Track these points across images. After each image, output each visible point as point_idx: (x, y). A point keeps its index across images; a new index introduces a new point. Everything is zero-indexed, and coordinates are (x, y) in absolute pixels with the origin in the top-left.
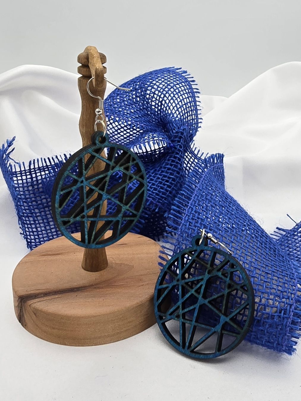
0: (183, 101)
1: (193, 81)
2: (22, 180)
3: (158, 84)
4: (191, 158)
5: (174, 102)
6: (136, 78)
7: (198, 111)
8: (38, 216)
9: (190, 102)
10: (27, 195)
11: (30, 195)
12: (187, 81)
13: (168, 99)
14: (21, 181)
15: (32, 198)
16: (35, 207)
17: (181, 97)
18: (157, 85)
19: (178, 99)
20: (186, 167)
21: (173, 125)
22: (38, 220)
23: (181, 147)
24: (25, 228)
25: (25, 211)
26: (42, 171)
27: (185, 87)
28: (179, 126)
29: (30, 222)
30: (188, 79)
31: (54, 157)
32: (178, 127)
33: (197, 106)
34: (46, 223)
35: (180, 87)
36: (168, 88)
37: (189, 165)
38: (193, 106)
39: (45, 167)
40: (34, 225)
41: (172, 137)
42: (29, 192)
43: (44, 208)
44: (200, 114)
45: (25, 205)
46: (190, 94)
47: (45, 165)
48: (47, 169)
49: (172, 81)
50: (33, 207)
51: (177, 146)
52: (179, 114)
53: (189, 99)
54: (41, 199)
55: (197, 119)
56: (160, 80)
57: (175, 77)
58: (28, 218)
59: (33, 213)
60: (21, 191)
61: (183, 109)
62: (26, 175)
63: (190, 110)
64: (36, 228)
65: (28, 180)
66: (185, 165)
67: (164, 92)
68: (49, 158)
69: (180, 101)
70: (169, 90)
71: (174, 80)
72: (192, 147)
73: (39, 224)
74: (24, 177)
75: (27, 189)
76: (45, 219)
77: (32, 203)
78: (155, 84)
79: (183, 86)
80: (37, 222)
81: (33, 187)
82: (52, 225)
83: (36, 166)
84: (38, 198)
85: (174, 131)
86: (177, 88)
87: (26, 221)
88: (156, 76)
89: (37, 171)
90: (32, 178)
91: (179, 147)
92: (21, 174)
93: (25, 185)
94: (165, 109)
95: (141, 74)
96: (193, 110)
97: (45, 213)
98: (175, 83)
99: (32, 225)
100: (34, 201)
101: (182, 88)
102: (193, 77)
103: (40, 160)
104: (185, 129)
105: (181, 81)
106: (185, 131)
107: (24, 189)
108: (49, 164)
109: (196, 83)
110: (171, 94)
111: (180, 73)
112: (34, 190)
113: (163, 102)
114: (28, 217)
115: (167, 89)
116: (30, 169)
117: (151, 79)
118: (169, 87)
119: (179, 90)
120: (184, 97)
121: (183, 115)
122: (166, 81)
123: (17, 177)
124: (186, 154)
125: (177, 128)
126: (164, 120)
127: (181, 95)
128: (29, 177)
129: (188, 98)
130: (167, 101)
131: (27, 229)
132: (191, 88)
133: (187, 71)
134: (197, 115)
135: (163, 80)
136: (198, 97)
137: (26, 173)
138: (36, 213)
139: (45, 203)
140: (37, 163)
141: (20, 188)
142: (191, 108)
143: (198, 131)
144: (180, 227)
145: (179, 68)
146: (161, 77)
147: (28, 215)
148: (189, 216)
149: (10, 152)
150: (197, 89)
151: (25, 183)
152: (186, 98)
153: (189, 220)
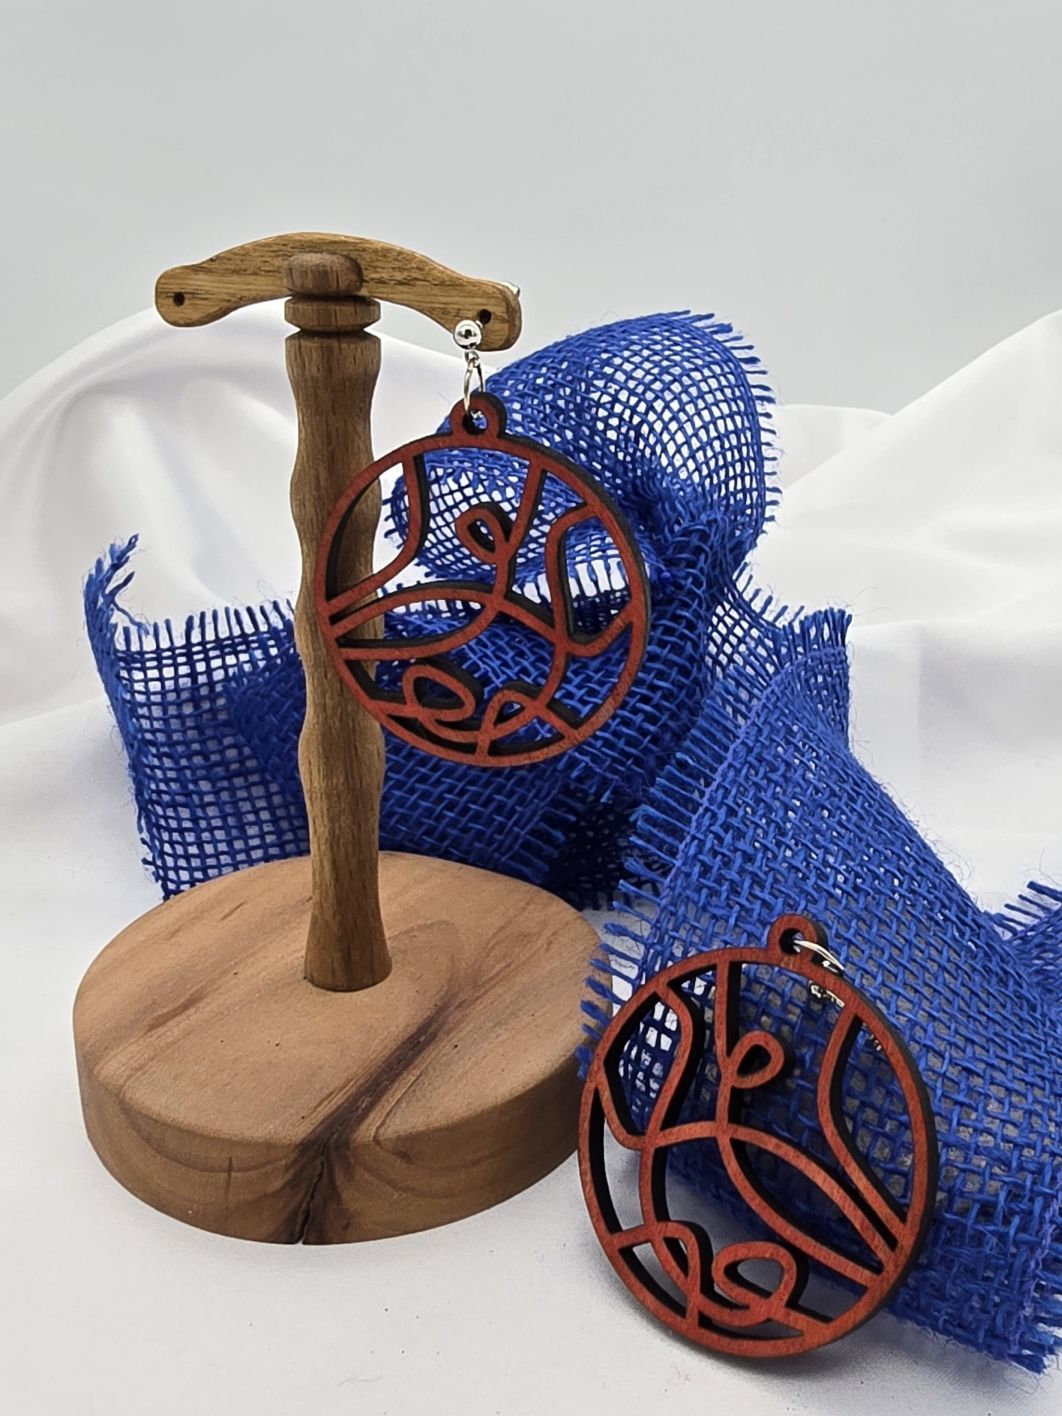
0: (711, 427)
1: (753, 360)
2: (161, 679)
3: (628, 367)
4: (737, 623)
5: (681, 428)
6: (556, 345)
7: (766, 463)
8: (210, 804)
9: (736, 432)
10: (176, 731)
11: (184, 732)
12: (730, 360)
13: (660, 417)
14: (158, 684)
15: (192, 742)
16: (200, 773)
17: (706, 414)
18: (625, 372)
19: (696, 419)
20: (718, 654)
21: (673, 508)
22: (208, 819)
23: (697, 583)
24: (162, 842)
25: (167, 784)
26: (229, 653)
27: (722, 378)
28: (694, 511)
29: (179, 824)
30: (735, 353)
31: (269, 608)
32: (692, 515)
33: (764, 447)
34: (234, 827)
35: (705, 379)
36: (662, 381)
37: (727, 649)
38: (747, 444)
39: (237, 641)
40: (192, 834)
41: (667, 549)
42: (183, 723)
43: (229, 778)
44: (774, 473)
45: (167, 765)
46: (737, 405)
47: (237, 631)
48: (243, 647)
49: (677, 358)
50: (193, 774)
51: (686, 578)
52: (698, 469)
53: (733, 421)
54: (221, 748)
55: (762, 489)
56: (635, 354)
57: (688, 345)
58: (175, 811)
59: (194, 792)
60: (157, 719)
61: (710, 453)
62: (176, 666)
63: (737, 457)
64: (200, 845)
65: (182, 681)
66: (713, 649)
68: (249, 611)
69: (702, 427)
70: (667, 387)
71: (686, 354)
72: (740, 585)
73: (211, 829)
74: (168, 672)
75: (175, 712)
76: (230, 815)
77: (189, 758)
78: (618, 368)
79: (714, 376)
80: (203, 824)
81: (197, 707)
82: (252, 837)
83: (210, 636)
84: (212, 745)
85: (677, 528)
87: (166, 818)
88: (625, 340)
89: (212, 654)
90: (193, 675)
91: (692, 583)
92: (159, 659)
93: (172, 697)
94: (648, 452)
95: (573, 334)
96: (748, 458)
97: (233, 795)
98: (687, 365)
99: (186, 834)
100: (197, 753)
101: (709, 381)
102: (750, 348)
103: (222, 616)
104: (715, 520)
105: (707, 359)
106: (714, 530)
107: (165, 711)
108: (253, 630)
109: (762, 369)
110: (672, 400)
111: (707, 331)
112: (200, 715)
113: (645, 429)
114: (174, 805)
115: (657, 386)
116: (189, 645)
117: (606, 351)
118: (667, 378)
119: (699, 389)
120: (717, 413)
121: (709, 475)
122: (657, 358)
123: (144, 669)
124: (719, 611)
125: (688, 517)
126: (645, 491)
127: (706, 408)
128: (184, 670)
129: (731, 416)
130: (658, 426)
131: (167, 848)
132: (743, 383)
133: (733, 325)
134: (760, 475)
135: (646, 353)
136: (768, 415)
137: (174, 657)
138: (201, 794)
139: (235, 762)
140: (212, 626)
141: (153, 708)
142: (740, 451)
143: (763, 532)
144: (669, 879)
145: (704, 313)
146: (642, 344)
147: (173, 800)
148: (702, 843)
149: (119, 587)
150: (766, 388)
151: (172, 691)
152: (723, 417)
153: (701, 857)
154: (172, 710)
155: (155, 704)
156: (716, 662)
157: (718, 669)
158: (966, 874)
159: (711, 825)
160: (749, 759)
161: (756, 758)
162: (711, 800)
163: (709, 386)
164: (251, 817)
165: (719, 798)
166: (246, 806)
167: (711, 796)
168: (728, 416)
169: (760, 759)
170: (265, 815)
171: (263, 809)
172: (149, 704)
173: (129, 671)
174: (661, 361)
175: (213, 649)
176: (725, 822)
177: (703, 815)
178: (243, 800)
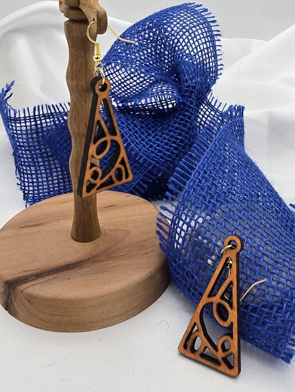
0: (198, 48)
1: (214, 21)
2: (26, 126)
3: (172, 26)
5: (188, 49)
6: (150, 16)
7: (218, 56)
8: (41, 166)
9: (207, 48)
10: (30, 142)
11: (33, 143)
12: (206, 22)
13: (181, 45)
14: (25, 128)
15: (36, 146)
16: (38, 156)
17: (197, 43)
18: (171, 28)
19: (193, 45)
20: (201, 121)
22: (40, 170)
23: (191, 103)
25: (27, 159)
26: (47, 118)
27: (203, 29)
30: (208, 19)
31: (59, 106)
33: (217, 51)
34: (49, 173)
35: (197, 30)
36: (183, 32)
38: (211, 52)
39: (50, 114)
41: (182, 92)
42: (33, 140)
43: (48, 157)
44: (221, 59)
45: (27, 153)
46: (208, 39)
47: (49, 112)
48: (52, 117)
49: (188, 23)
50: (36, 156)
51: (188, 102)
53: (206, 45)
54: (45, 148)
55: (216, 66)
56: (175, 21)
57: (192, 17)
58: (30, 168)
59: (36, 162)
60: (24, 139)
61: (197, 57)
62: (31, 122)
63: (207, 57)
64: (37, 178)
65: (32, 127)
66: (199, 120)
67: (178, 37)
68: (53, 106)
69: (195, 48)
70: (184, 34)
71: (191, 21)
73: (41, 174)
74: (28, 124)
75: (30, 137)
76: (48, 169)
77: (35, 151)
78: (169, 26)
79: (200, 29)
80: (39, 172)
81: (37, 135)
82: (54, 176)
83: (41, 113)
84: (42, 147)
85: (186, 84)
86: (193, 32)
87: (26, 170)
88: (172, 15)
89: (42, 118)
90: (36, 125)
91: (190, 103)
92: (25, 120)
93: (29, 132)
95: (156, 12)
96: (211, 56)
97: (49, 163)
98: (191, 25)
99: (33, 175)
100: (38, 149)
101: (198, 31)
102: (214, 17)
103: (45, 107)
104: (198, 82)
105: (198, 23)
106: (197, 85)
107: (27, 136)
108: (54, 112)
109: (217, 24)
110: (186, 38)
111: (199, 11)
112: (39, 138)
113: (177, 48)
114: (30, 166)
115: (181, 33)
116: (35, 115)
118: (184, 30)
119: (195, 34)
120: (200, 42)
122: (181, 23)
123: (20, 123)
124: (202, 107)
126: (177, 68)
127: (196, 41)
128: (33, 123)
129: (205, 43)
130: (181, 48)
131: (26, 180)
132: (210, 30)
133: (208, 9)
134: (215, 61)
135: (178, 21)
136: (219, 40)
137: (30, 119)
138: (39, 162)
139: (50, 152)
140: (42, 110)
141: (23, 135)
142: (208, 55)
144: (183, 193)
145: (199, 4)
146: (177, 18)
147: (29, 164)
148: (195, 182)
149: (8, 98)
150: (219, 31)
151: (29, 130)
152: (202, 43)
153: (194, 186)
154: (29, 136)
155: (24, 134)
156: (200, 124)
157: (201, 126)
158: (282, 193)
159: (198, 176)
160: (212, 155)
161: (214, 155)
162: (199, 168)
163: (198, 33)
164: (55, 170)
165: (202, 167)
166: (53, 166)
167: (199, 166)
168: (204, 43)
169: (215, 155)
170: (59, 169)
171: (58, 167)
172: (22, 134)
173: (15, 124)
174: (183, 24)
175: (42, 117)
176: (203, 175)
177: (196, 172)
178: (53, 164)
